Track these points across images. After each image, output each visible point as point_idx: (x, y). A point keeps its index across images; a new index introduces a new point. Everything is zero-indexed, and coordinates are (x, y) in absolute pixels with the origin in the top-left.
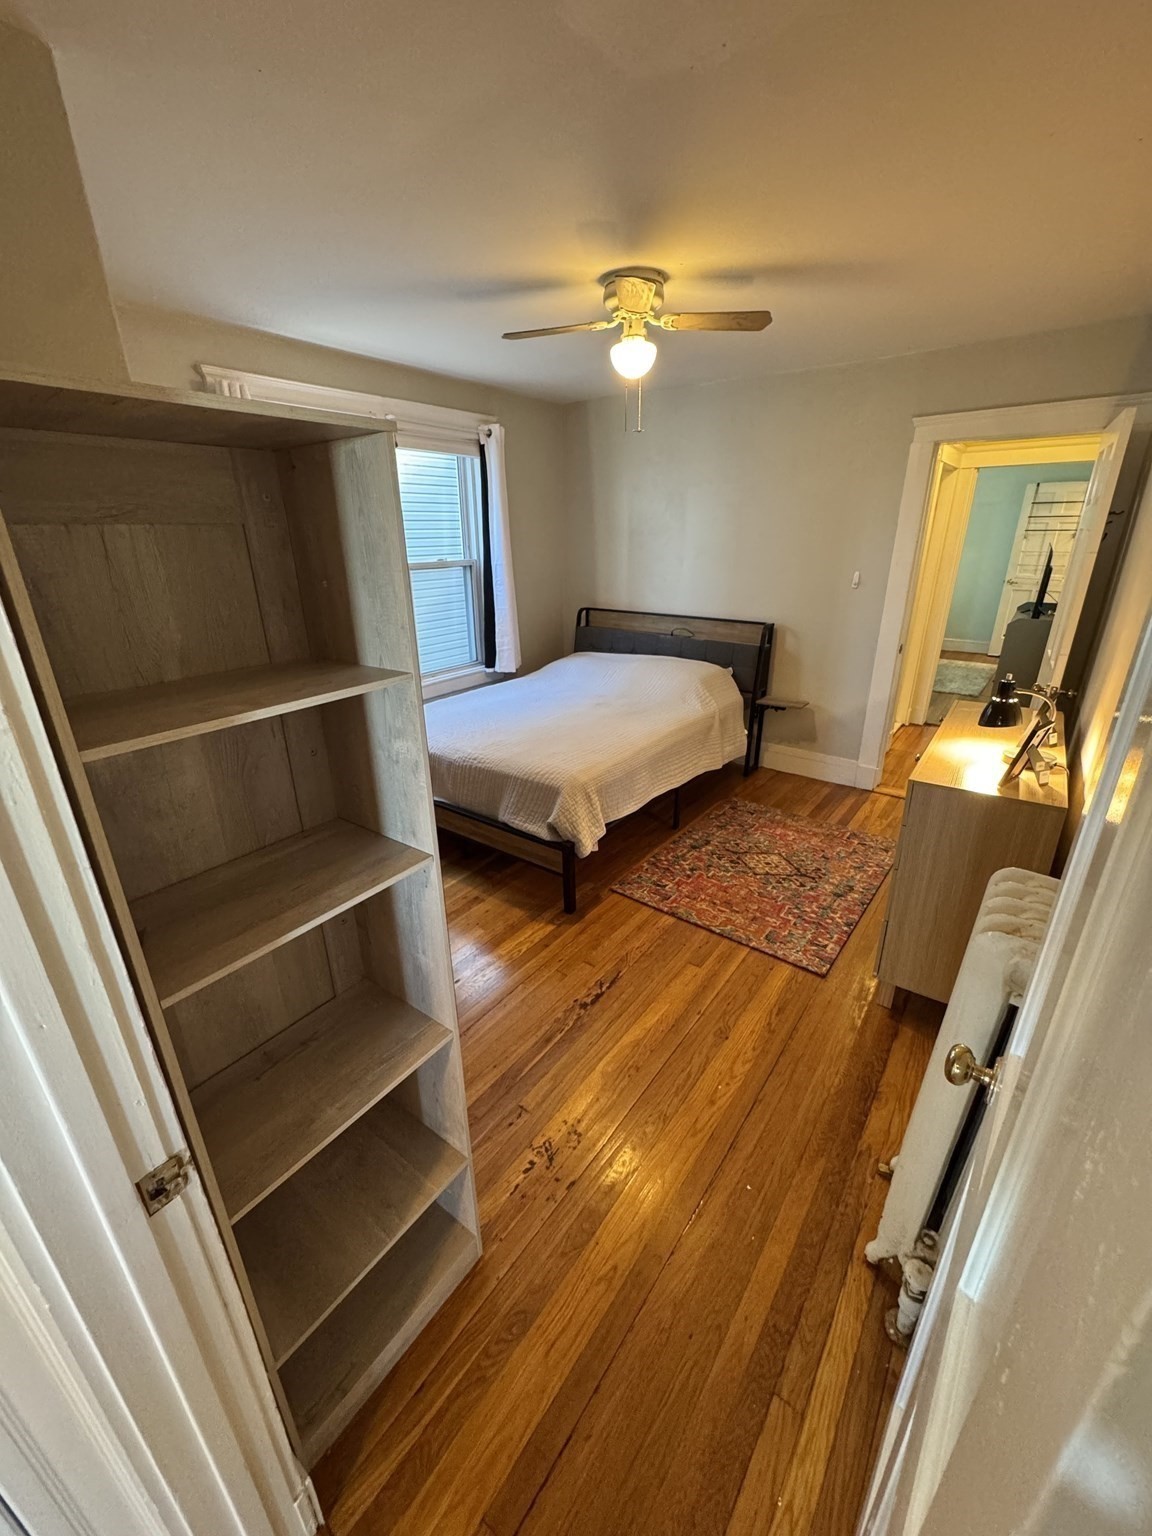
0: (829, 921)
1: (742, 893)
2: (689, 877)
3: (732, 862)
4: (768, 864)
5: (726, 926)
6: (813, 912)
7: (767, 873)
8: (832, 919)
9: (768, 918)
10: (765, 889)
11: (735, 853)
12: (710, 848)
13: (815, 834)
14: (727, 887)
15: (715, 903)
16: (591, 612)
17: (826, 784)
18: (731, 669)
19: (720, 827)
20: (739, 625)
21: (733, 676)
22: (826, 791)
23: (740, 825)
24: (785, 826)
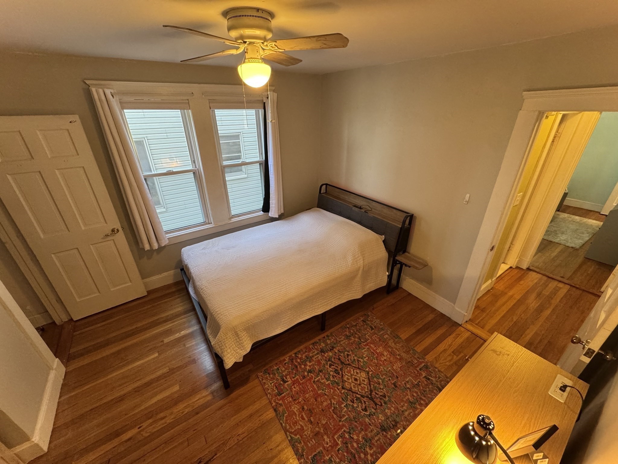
0: (362, 456)
1: (325, 404)
2: (304, 377)
3: (336, 371)
4: (356, 380)
5: (296, 435)
6: (358, 442)
7: (350, 390)
8: (366, 454)
9: (325, 437)
10: (340, 406)
11: (342, 363)
12: (331, 354)
13: (401, 359)
14: (320, 395)
15: (303, 409)
16: (328, 186)
17: (433, 310)
18: (384, 236)
19: (348, 337)
20: (395, 211)
21: (384, 241)
22: (431, 317)
23: (359, 338)
24: (386, 347)
